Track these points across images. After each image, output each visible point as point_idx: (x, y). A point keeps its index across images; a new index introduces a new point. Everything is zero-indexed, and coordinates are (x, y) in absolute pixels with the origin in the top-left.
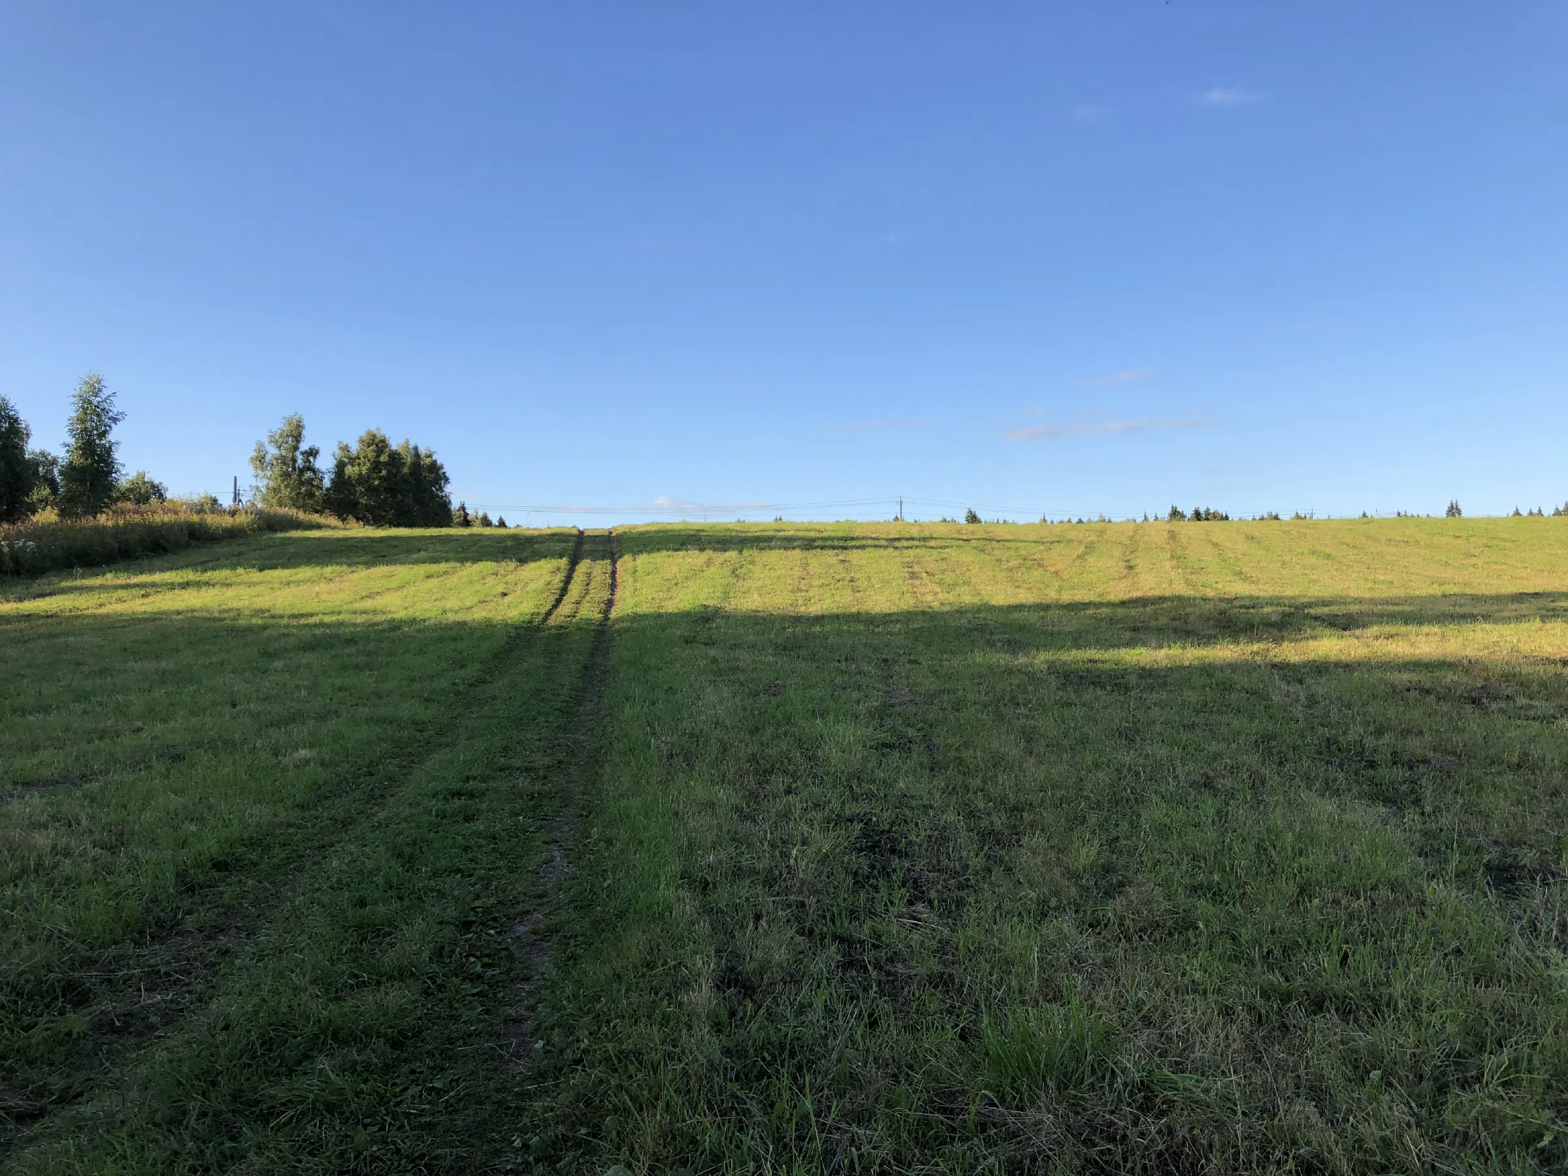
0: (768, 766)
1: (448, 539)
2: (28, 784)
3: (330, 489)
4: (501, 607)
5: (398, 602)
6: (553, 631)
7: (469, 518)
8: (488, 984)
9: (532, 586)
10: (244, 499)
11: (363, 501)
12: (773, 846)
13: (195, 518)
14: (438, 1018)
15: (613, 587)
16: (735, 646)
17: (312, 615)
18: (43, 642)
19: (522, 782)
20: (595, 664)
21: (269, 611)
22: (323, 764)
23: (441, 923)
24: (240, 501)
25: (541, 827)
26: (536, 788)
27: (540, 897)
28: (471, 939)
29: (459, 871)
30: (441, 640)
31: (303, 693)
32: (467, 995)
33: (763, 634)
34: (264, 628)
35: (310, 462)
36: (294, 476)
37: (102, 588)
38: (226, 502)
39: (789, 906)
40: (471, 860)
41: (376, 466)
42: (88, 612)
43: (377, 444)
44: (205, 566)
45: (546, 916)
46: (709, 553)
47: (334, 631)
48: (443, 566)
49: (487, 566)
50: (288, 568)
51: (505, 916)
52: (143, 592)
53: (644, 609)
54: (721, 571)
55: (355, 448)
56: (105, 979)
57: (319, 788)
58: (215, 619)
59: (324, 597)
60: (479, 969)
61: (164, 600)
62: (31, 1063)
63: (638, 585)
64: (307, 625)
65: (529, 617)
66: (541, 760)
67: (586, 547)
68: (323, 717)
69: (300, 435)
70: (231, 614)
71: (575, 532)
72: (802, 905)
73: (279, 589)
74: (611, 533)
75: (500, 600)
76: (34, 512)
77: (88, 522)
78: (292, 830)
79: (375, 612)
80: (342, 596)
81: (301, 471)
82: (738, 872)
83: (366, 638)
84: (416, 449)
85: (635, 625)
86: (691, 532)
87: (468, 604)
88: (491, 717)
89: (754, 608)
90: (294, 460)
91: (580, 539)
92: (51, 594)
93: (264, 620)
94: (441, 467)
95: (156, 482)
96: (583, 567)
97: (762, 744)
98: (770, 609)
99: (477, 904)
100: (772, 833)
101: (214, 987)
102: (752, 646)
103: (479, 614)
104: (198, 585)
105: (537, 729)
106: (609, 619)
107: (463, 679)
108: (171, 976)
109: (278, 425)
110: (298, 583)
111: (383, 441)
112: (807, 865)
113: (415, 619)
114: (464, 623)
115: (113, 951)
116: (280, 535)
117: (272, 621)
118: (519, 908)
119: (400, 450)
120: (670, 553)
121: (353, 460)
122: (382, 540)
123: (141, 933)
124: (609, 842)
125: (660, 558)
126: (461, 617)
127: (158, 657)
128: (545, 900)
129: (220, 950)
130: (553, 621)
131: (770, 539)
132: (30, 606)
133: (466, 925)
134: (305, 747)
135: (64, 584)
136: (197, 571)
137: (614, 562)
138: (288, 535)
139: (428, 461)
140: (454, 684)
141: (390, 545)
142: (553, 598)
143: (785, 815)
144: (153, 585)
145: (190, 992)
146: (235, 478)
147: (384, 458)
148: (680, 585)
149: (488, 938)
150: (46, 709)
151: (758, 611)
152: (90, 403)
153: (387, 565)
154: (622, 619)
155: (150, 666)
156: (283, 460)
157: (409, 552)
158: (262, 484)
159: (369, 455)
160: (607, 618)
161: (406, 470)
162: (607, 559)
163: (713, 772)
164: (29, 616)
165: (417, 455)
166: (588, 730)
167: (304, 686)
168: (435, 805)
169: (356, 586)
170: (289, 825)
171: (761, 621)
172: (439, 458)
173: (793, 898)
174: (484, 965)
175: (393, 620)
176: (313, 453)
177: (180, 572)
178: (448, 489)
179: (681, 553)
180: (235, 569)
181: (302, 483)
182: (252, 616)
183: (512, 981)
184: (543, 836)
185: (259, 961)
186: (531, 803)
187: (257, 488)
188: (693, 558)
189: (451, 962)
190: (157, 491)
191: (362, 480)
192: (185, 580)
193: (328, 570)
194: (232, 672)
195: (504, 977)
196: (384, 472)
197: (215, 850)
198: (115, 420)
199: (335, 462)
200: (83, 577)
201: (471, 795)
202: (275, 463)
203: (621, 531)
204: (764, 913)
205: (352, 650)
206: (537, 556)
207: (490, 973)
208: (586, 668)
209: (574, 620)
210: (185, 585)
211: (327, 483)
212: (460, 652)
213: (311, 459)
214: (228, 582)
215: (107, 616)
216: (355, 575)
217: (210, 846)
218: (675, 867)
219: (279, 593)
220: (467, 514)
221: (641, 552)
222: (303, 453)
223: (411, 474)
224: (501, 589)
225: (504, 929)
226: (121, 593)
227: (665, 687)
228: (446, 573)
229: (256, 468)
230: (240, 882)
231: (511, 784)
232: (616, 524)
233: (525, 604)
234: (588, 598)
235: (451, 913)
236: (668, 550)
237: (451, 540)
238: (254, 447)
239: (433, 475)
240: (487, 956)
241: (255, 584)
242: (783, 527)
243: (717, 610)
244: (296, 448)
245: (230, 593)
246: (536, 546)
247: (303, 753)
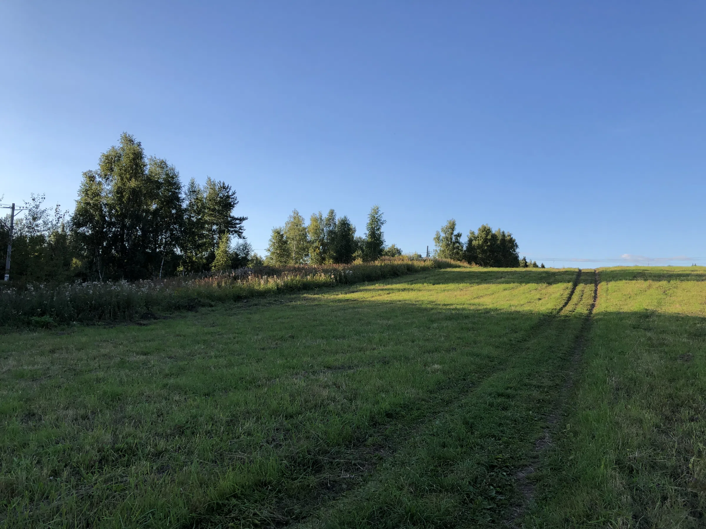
0: (680, 402)
1: (515, 272)
2: (329, 368)
3: (466, 251)
4: (538, 305)
5: (490, 301)
6: (563, 318)
7: (527, 264)
8: (497, 504)
9: (553, 296)
10: (431, 255)
11: (480, 256)
12: (679, 452)
13: (410, 263)
14: (466, 519)
15: (595, 298)
16: (663, 332)
17: (452, 305)
18: (351, 310)
19: (535, 394)
20: (583, 336)
21: (435, 302)
22: (444, 373)
23: (478, 464)
24: (429, 256)
25: (541, 418)
26: (542, 397)
27: (534, 458)
28: (493, 475)
29: (493, 436)
30: (507, 319)
31: (443, 339)
32: (484, 509)
33: (681, 326)
34: (432, 309)
35: (458, 239)
36: (451, 245)
37: (374, 290)
38: (424, 256)
39: (686, 494)
40: (502, 431)
41: (486, 240)
42: (367, 299)
43: (486, 231)
44: (412, 282)
45: (535, 470)
46: (649, 282)
47: (461, 312)
48: (512, 285)
49: (532, 286)
50: (444, 284)
51: (513, 466)
52: (388, 292)
53: (611, 309)
54: (657, 292)
55: (477, 233)
56: (330, 462)
57: (440, 383)
58: (413, 304)
59: (458, 297)
60: (494, 494)
61: (395, 295)
62: (290, 497)
63: (609, 297)
64: (450, 309)
65: (550, 311)
66: (547, 382)
67: (582, 278)
68: (448, 351)
69: (454, 228)
70: (420, 303)
71: (577, 270)
72: (695, 495)
73: (440, 293)
74: (595, 271)
75: (537, 302)
76: (354, 260)
77: (372, 263)
78: (423, 403)
79: (479, 305)
80: (466, 297)
81: (454, 243)
82: (654, 466)
83: (474, 316)
84: (503, 232)
85: (606, 317)
86: (640, 271)
87: (522, 303)
88: (526, 358)
89: (676, 312)
90: (451, 239)
91: (579, 273)
92: (357, 291)
93: (432, 306)
94: (514, 241)
95: (399, 248)
96: (580, 287)
97: (676, 389)
98: (686, 313)
99: (500, 456)
100: (679, 444)
101: (371, 475)
102: (675, 333)
103: (527, 308)
104: (408, 290)
105: (547, 366)
106: (592, 313)
107: (516, 338)
108: (357, 466)
109: (445, 224)
110: (448, 290)
111: (489, 230)
112: (700, 470)
113: (497, 309)
114: (518, 312)
115: (336, 449)
116: (443, 270)
117: (435, 307)
118: (521, 462)
119: (496, 233)
120: (627, 281)
121: (476, 238)
122: (485, 273)
123: (350, 442)
124: (576, 434)
125: (621, 284)
126: (518, 309)
127: (389, 319)
128: (537, 460)
129: (379, 457)
130: (563, 313)
131: (688, 275)
132: (349, 296)
133: (492, 467)
134: (438, 364)
135: (361, 288)
136: (409, 284)
137: (596, 286)
138: (446, 270)
139: (508, 238)
140: (511, 340)
141: (489, 275)
142: (563, 302)
143: (689, 434)
144: (392, 289)
145: (362, 476)
146: (428, 247)
147: (489, 237)
148: (631, 298)
149: (502, 476)
150: (344, 337)
151: (679, 314)
152: (374, 217)
153: (487, 283)
154: (598, 314)
155: (385, 322)
156: (447, 238)
157: (497, 278)
158: (438, 249)
159: (483, 236)
160: (590, 313)
161: (499, 242)
162: (593, 283)
163: (643, 401)
164: (347, 300)
165: (504, 235)
166: (575, 369)
167: (443, 336)
168: (489, 399)
169: (472, 293)
170: (423, 400)
171: (680, 319)
172: (514, 237)
173: (689, 490)
174: (497, 492)
175: (487, 309)
176: (459, 235)
177: (402, 284)
178: (517, 250)
179: (634, 282)
180: (423, 284)
181: (454, 249)
182: (428, 304)
183: (511, 505)
184: (541, 424)
185: (393, 466)
186: (538, 405)
187: (436, 250)
188: (640, 284)
189: (480, 487)
190: (399, 252)
191: (479, 247)
192: (404, 288)
193: (461, 285)
194: (416, 327)
195: (506, 502)
196: (489, 243)
197: (388, 407)
198: (382, 223)
199: (468, 239)
200: (368, 285)
201: (508, 397)
202: (444, 240)
203: (601, 270)
204: (669, 496)
205: (466, 321)
206: (556, 282)
207: (499, 497)
208: (577, 337)
209: (573, 313)
210: (404, 290)
211: (465, 248)
212: (516, 325)
213: (458, 238)
214: (421, 289)
215: (374, 301)
216: (472, 288)
217: (385, 406)
218: (612, 456)
219: (440, 294)
220: (527, 262)
221: (611, 281)
222: (455, 236)
223: (501, 244)
224: (538, 296)
225: (512, 473)
226: (380, 292)
227: (619, 351)
228: (513, 288)
229: (436, 242)
230: (396, 424)
231: (529, 393)
232: (598, 267)
233: (549, 304)
234: (581, 302)
235: (484, 459)
236: (626, 280)
237: (517, 273)
238: (435, 233)
239: (511, 245)
240: (499, 487)
241: (430, 290)
242: (696, 269)
243: (653, 313)
244: (452, 234)
245: (420, 294)
246: (556, 277)
247: (436, 366)
